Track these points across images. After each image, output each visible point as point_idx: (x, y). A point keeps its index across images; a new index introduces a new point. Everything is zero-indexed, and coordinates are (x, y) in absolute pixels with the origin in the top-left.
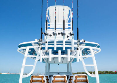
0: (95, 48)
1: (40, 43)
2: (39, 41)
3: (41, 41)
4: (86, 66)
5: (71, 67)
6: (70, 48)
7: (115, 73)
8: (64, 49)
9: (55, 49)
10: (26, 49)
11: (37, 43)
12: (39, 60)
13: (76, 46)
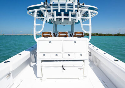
0: (94, 11)
1: (45, 5)
2: (44, 4)
3: (46, 4)
4: (83, 26)
5: (74, 27)
6: (72, 11)
7: (104, 36)
8: (66, 11)
9: (59, 11)
10: (34, 12)
11: (43, 6)
12: (47, 21)
13: (77, 9)
